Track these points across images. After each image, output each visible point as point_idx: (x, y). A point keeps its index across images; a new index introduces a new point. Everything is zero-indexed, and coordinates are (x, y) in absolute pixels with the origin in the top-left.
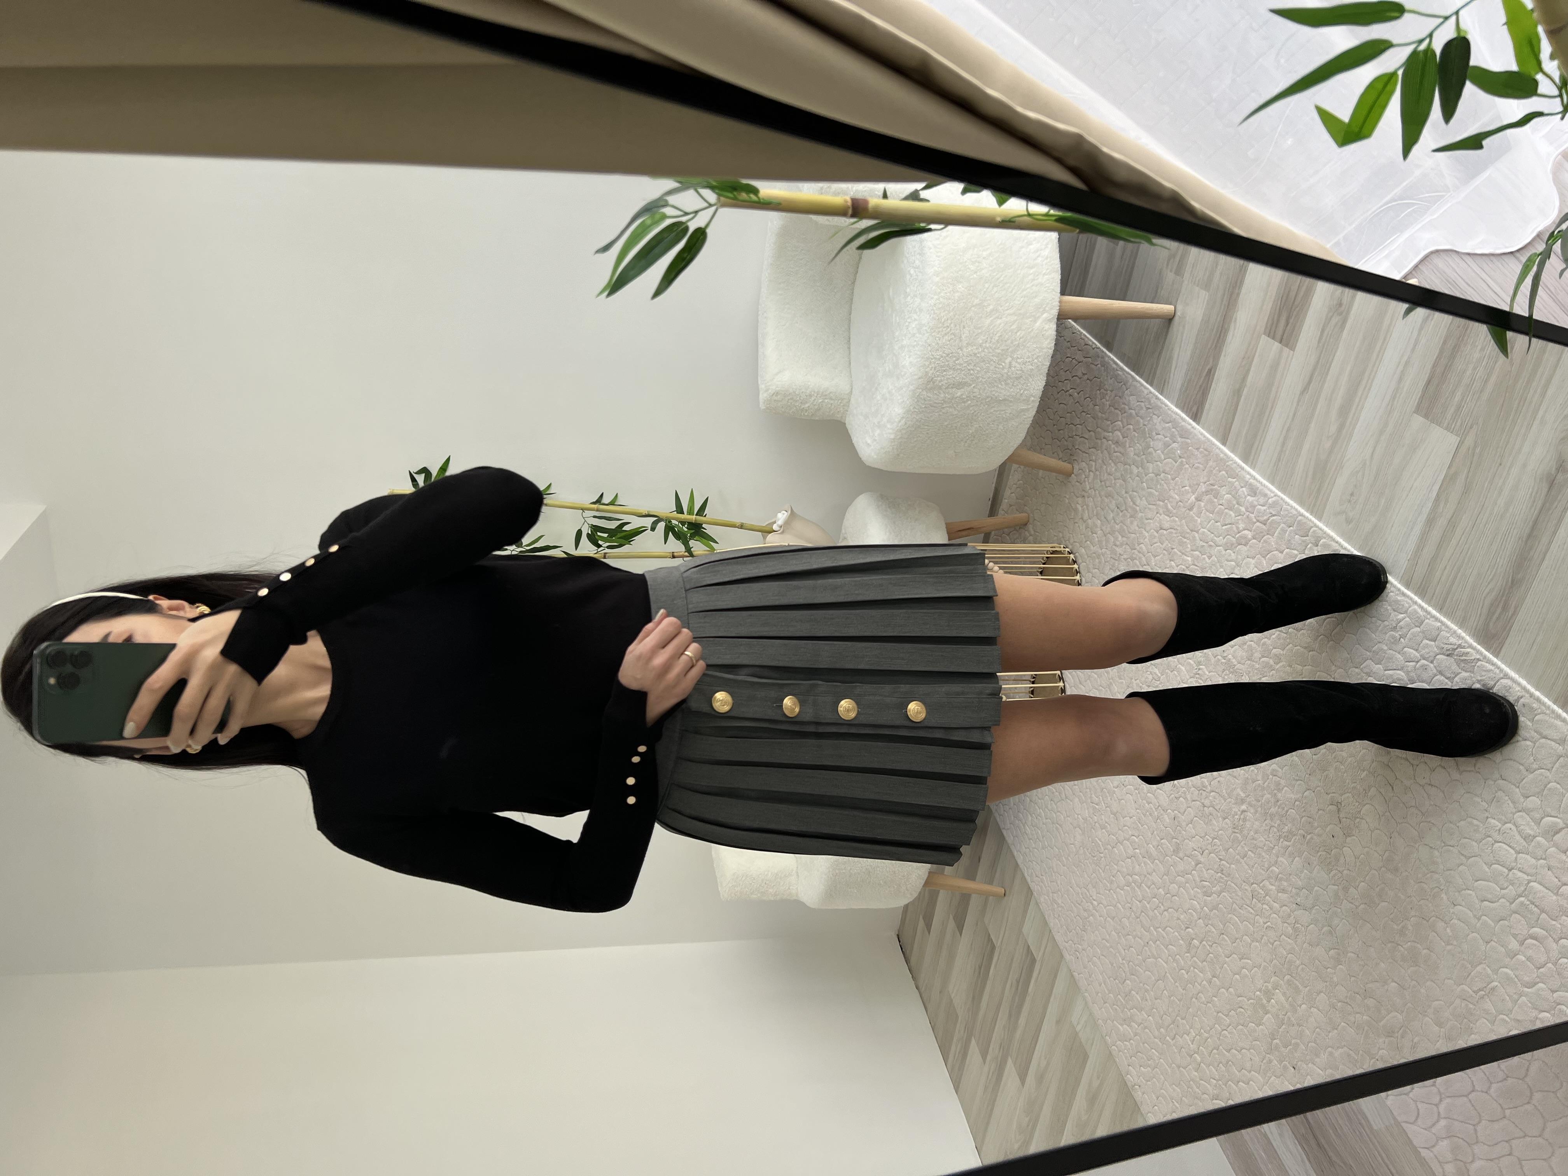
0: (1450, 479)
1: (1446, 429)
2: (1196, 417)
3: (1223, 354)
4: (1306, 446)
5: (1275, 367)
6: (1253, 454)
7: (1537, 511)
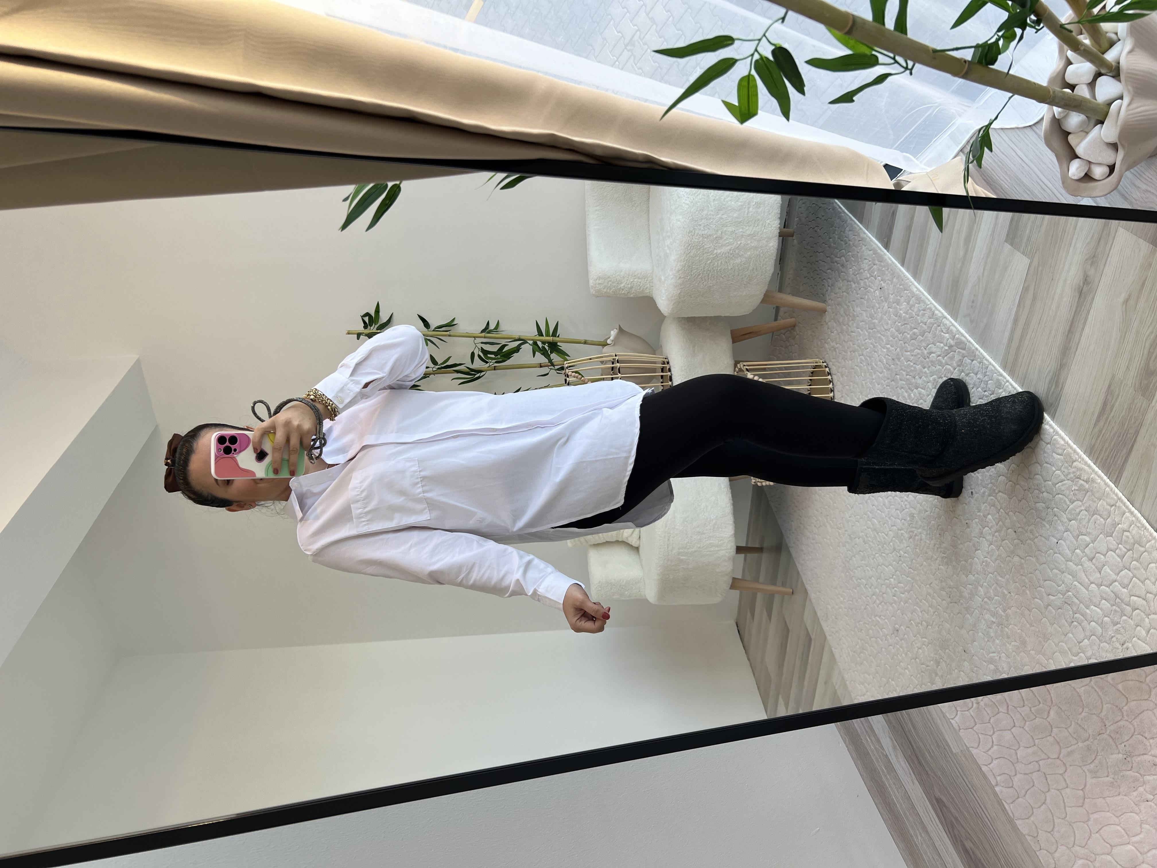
0: (1026, 289)
1: (1023, 253)
2: (887, 246)
4: (947, 266)
6: (919, 272)
7: (1073, 313)
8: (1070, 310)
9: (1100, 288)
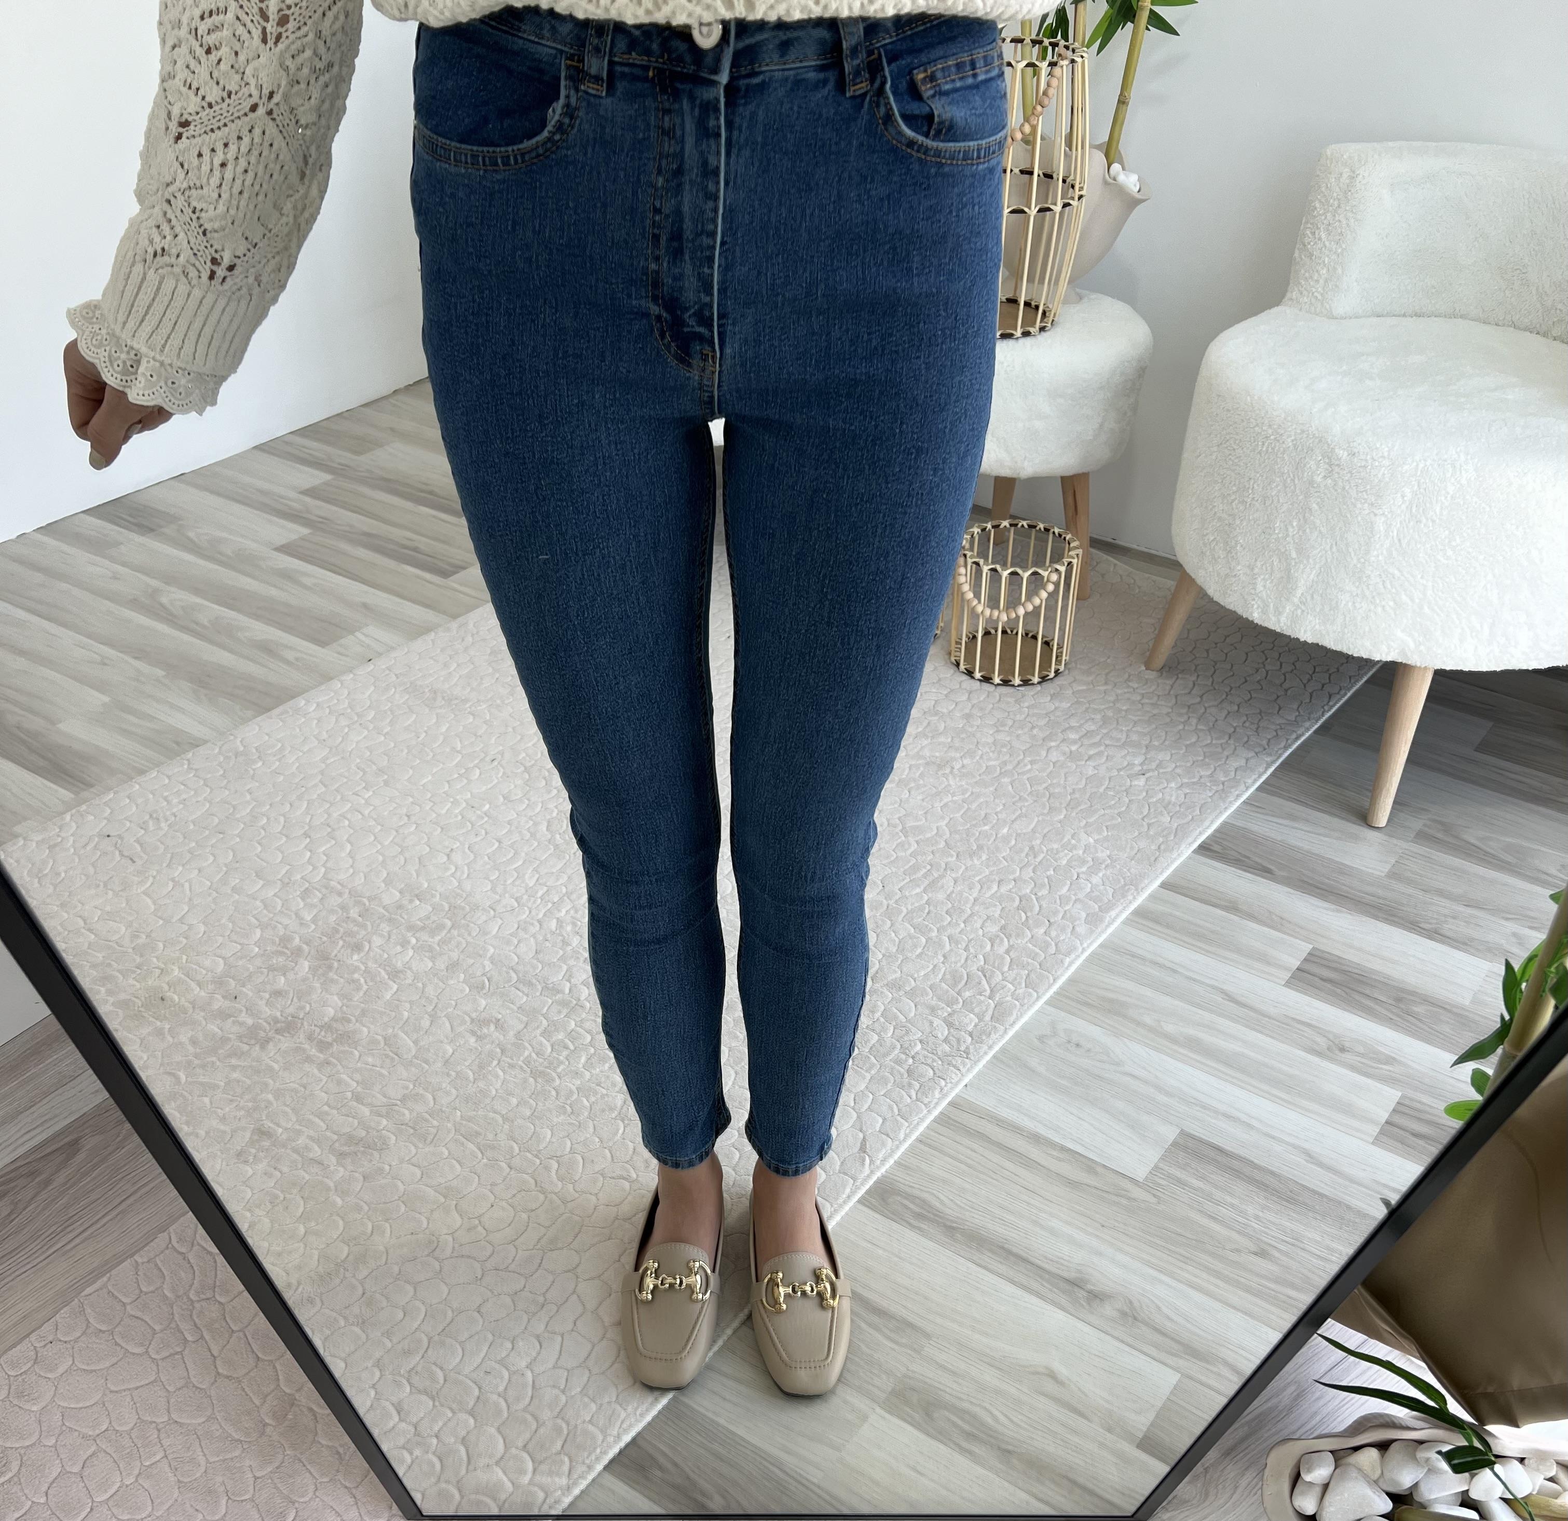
0: (1090, 1166)
1: (1156, 1167)
2: (1205, 849)
3: (1292, 891)
4: (1148, 992)
5: (1264, 959)
6: (1144, 922)
7: (1039, 1263)
8: (1046, 1258)
9: (1080, 1325)
